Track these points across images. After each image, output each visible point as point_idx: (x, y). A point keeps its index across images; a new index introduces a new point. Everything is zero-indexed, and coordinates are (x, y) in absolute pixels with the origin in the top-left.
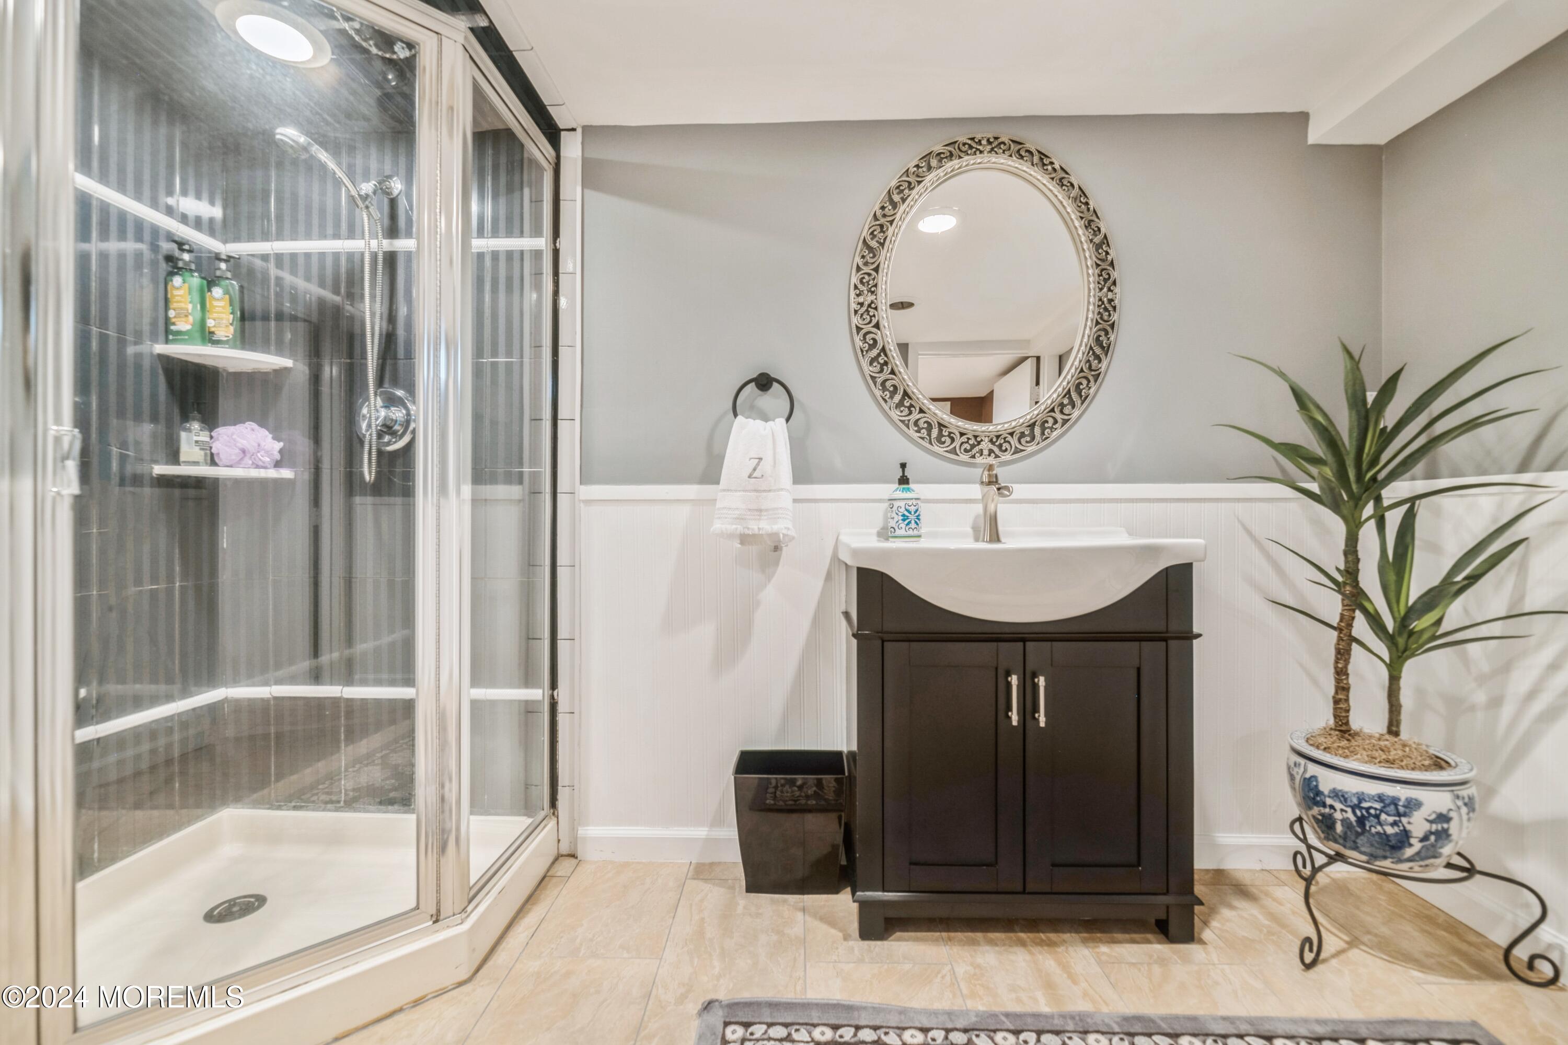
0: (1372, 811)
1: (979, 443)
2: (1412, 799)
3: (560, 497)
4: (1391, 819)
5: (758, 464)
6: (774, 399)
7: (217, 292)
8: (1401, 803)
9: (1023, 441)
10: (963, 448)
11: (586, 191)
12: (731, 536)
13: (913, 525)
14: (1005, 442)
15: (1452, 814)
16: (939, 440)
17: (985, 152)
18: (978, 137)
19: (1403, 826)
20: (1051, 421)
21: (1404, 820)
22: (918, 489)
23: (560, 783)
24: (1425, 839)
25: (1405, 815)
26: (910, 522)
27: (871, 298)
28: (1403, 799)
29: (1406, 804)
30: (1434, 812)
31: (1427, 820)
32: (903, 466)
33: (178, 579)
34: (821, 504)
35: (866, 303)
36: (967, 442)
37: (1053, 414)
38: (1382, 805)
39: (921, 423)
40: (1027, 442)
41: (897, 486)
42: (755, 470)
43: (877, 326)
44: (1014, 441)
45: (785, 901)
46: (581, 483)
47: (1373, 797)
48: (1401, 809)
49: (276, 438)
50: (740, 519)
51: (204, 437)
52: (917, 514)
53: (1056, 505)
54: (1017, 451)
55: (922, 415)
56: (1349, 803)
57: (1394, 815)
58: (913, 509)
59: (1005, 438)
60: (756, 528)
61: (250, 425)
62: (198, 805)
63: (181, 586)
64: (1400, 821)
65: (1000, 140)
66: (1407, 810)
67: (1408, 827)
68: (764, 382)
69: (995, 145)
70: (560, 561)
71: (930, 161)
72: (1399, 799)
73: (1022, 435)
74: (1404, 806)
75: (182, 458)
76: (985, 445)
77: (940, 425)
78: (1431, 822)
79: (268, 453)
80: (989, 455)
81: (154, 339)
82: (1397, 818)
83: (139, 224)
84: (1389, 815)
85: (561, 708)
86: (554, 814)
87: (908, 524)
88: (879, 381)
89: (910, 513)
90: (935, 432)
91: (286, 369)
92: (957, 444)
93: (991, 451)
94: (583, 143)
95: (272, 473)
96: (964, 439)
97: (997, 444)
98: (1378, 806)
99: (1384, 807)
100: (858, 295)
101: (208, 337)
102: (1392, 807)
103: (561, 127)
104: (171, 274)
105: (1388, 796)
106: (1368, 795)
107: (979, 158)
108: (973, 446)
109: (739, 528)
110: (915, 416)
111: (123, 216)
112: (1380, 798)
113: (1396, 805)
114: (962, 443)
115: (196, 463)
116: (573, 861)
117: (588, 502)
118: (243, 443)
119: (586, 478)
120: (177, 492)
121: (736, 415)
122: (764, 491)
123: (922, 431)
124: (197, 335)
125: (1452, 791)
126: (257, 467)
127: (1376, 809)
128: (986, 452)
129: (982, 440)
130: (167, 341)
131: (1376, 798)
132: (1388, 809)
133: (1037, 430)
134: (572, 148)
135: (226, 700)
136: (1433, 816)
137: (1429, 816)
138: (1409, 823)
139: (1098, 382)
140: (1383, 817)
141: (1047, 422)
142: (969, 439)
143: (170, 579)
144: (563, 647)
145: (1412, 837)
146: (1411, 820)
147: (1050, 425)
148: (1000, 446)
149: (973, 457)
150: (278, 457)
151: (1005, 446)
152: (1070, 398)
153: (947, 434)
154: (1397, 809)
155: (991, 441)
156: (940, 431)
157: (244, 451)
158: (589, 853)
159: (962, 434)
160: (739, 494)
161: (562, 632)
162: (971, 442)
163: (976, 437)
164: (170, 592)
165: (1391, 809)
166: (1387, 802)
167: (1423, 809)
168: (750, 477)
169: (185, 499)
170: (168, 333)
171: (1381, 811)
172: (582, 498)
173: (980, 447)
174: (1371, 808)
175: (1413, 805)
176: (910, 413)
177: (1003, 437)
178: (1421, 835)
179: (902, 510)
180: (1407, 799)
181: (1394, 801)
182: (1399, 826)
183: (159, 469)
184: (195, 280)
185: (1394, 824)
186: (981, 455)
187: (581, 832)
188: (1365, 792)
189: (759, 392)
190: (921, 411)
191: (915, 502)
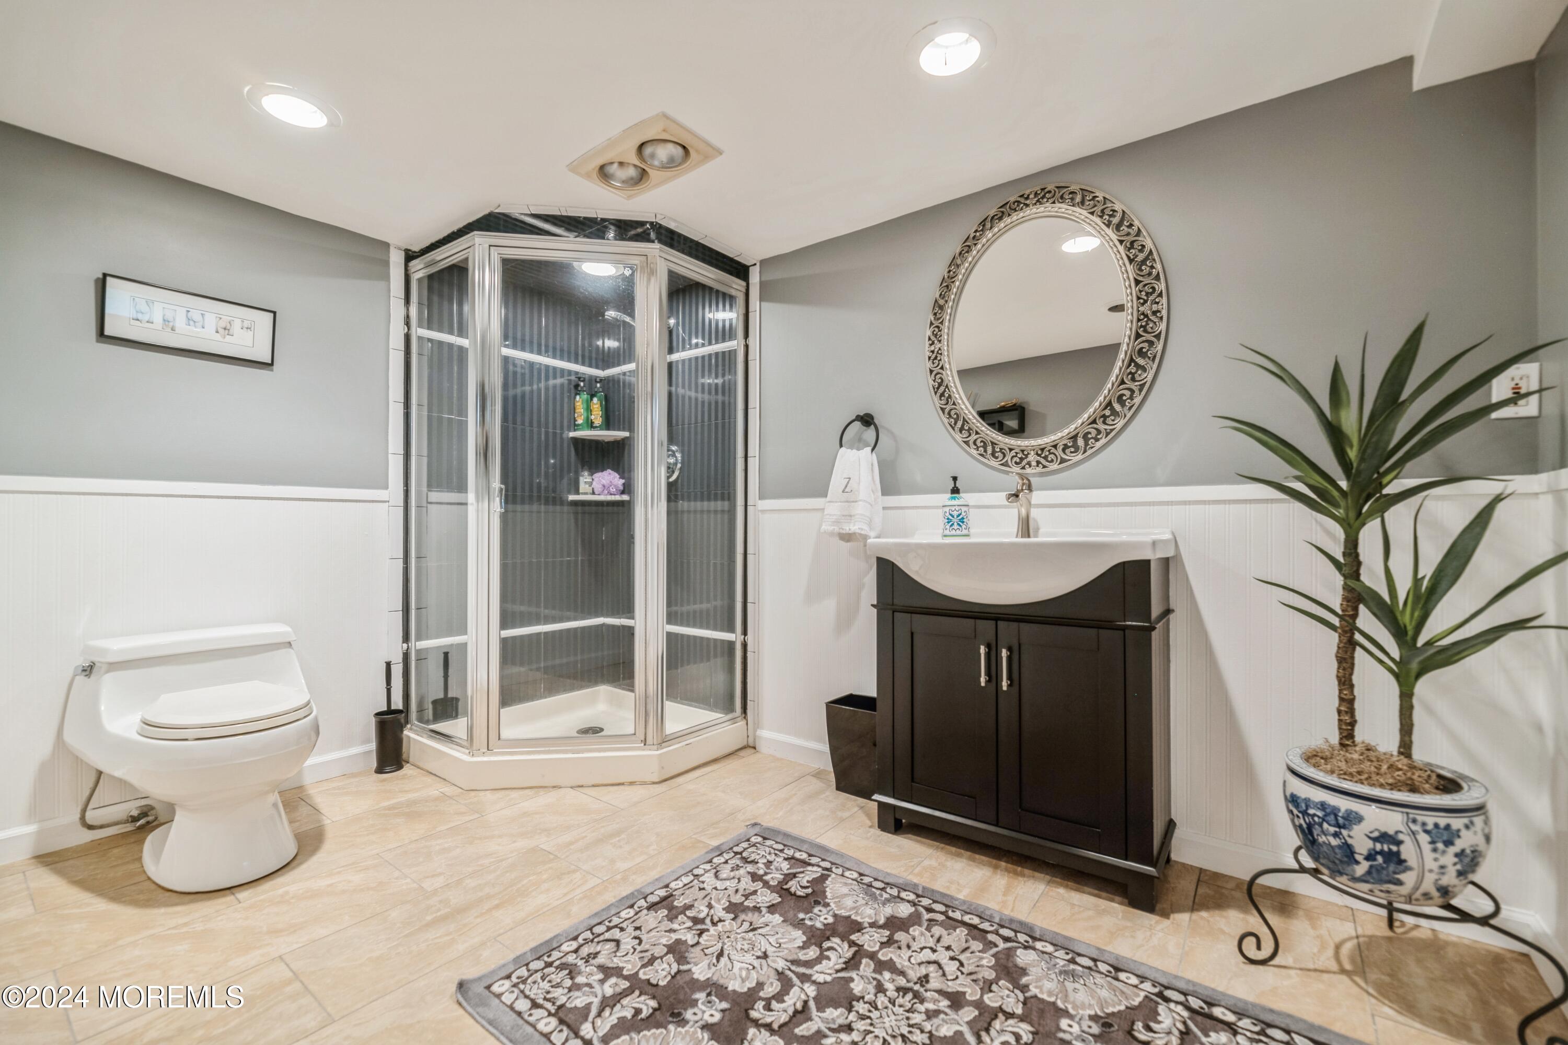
0: (1316, 819)
1: (1027, 456)
2: (1351, 811)
3: (749, 508)
4: (1332, 830)
5: (848, 482)
6: (870, 433)
7: (595, 400)
8: (1340, 814)
9: (1067, 451)
10: (1013, 461)
11: (763, 304)
12: (832, 534)
13: (956, 526)
14: (1050, 453)
15: (1401, 837)
16: (993, 454)
17: (1031, 205)
18: (1027, 192)
19: (1344, 838)
20: (1094, 432)
21: (1345, 832)
22: (966, 497)
23: (749, 698)
24: (1370, 857)
25: (1344, 827)
26: (953, 524)
27: (938, 346)
28: (1343, 810)
29: (1345, 815)
30: (1377, 830)
31: (1370, 838)
32: (955, 479)
33: (580, 555)
34: (907, 511)
35: (936, 350)
36: (1016, 456)
37: (1095, 426)
38: (1323, 813)
39: (979, 444)
40: (1071, 452)
41: (949, 495)
42: (846, 486)
43: (942, 368)
44: (1059, 452)
45: (855, 800)
46: (760, 499)
47: (1317, 803)
48: (1341, 821)
49: (622, 477)
50: (837, 522)
51: (589, 480)
52: (960, 517)
53: (1103, 508)
54: (1063, 461)
55: (978, 436)
56: (1300, 809)
57: (1334, 826)
58: (955, 513)
59: (1049, 451)
60: (847, 528)
61: (609, 471)
62: (590, 681)
63: (582, 560)
64: (1341, 833)
65: (1046, 190)
66: (1346, 823)
67: (1350, 841)
68: (867, 420)
69: (1042, 196)
70: (749, 551)
71: (985, 224)
72: (1339, 810)
73: (1066, 447)
74: (1343, 817)
75: (581, 491)
76: (1032, 458)
77: (993, 443)
78: (1375, 840)
79: (616, 486)
80: (1038, 466)
81: (569, 430)
82: (1337, 829)
83: (562, 370)
84: (1330, 825)
85: (749, 648)
86: (745, 718)
87: (951, 526)
88: (947, 411)
89: (953, 517)
90: (989, 449)
91: (627, 438)
92: (1008, 458)
93: (1038, 463)
94: (760, 272)
95: (618, 498)
96: (1013, 453)
97: (1043, 455)
98: (1320, 814)
99: (1325, 816)
100: (931, 345)
101: (591, 425)
102: (1332, 817)
103: (749, 264)
104: (576, 394)
105: (1329, 805)
106: (1314, 802)
107: (1028, 211)
108: (1021, 459)
109: (837, 529)
110: (974, 437)
111: (555, 369)
112: (1323, 806)
113: (1336, 816)
114: (1013, 457)
115: (586, 494)
116: (753, 751)
117: (763, 511)
118: (604, 482)
119: (761, 497)
120: (580, 509)
121: (841, 446)
122: (853, 502)
123: (980, 449)
124: (585, 425)
125: (1407, 813)
126: (611, 494)
127: (1319, 817)
128: (1034, 463)
129: (1028, 454)
130: (575, 430)
131: (1319, 806)
132: (1328, 818)
133: (1081, 442)
134: (755, 277)
135: (603, 625)
136: (1376, 834)
137: (1371, 832)
138: (1349, 836)
139: (1144, 393)
140: (1325, 825)
141: (1090, 433)
142: (1017, 453)
143: (576, 555)
144: (750, 607)
145: (1355, 853)
146: (1352, 834)
147: (1093, 435)
148: (1046, 458)
149: (1023, 468)
150: (622, 488)
151: (1051, 457)
152: (1113, 409)
153: (998, 450)
154: (1337, 820)
155: (1037, 454)
156: (993, 448)
157: (604, 486)
158: (763, 747)
159: (1011, 450)
160: (836, 504)
161: (750, 599)
162: (1019, 456)
163: (1023, 451)
164: (576, 562)
165: (1331, 818)
166: (1328, 811)
167: (1363, 824)
168: (843, 492)
169: (584, 513)
170: (576, 427)
171: (1324, 820)
172: (760, 509)
173: (1028, 459)
174: (1314, 815)
175: (1352, 819)
176: (970, 435)
177: (1047, 449)
178: (1365, 852)
179: (947, 514)
180: (1346, 811)
181: (1335, 811)
182: (1340, 839)
183: (572, 497)
184: (585, 396)
185: (1336, 835)
186: (1030, 466)
187: (759, 732)
188: (1311, 799)
189: (865, 428)
190: (977, 433)
191: (957, 508)
